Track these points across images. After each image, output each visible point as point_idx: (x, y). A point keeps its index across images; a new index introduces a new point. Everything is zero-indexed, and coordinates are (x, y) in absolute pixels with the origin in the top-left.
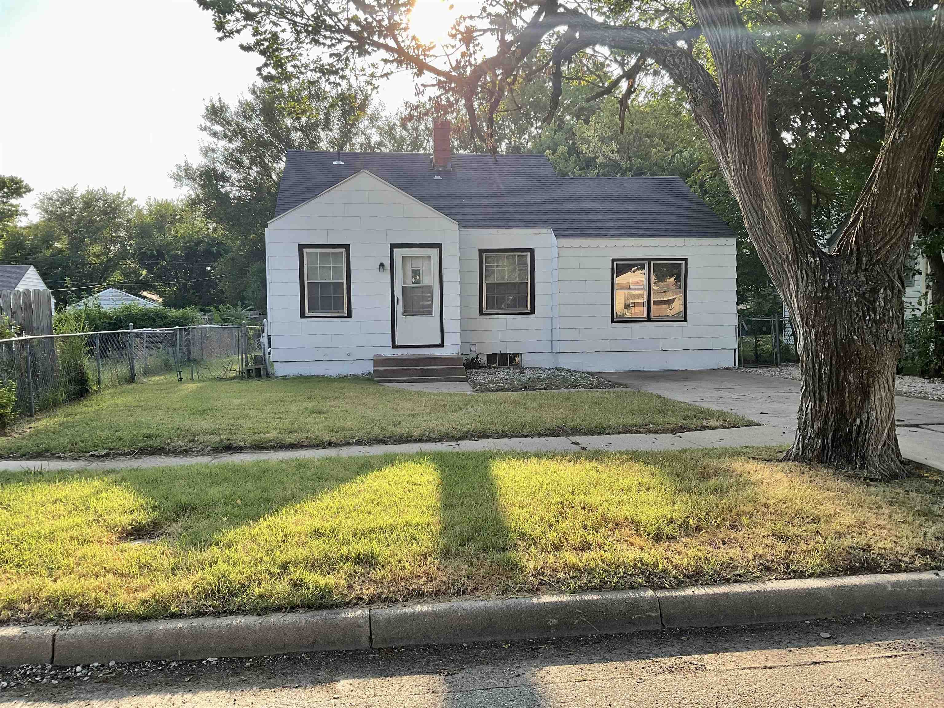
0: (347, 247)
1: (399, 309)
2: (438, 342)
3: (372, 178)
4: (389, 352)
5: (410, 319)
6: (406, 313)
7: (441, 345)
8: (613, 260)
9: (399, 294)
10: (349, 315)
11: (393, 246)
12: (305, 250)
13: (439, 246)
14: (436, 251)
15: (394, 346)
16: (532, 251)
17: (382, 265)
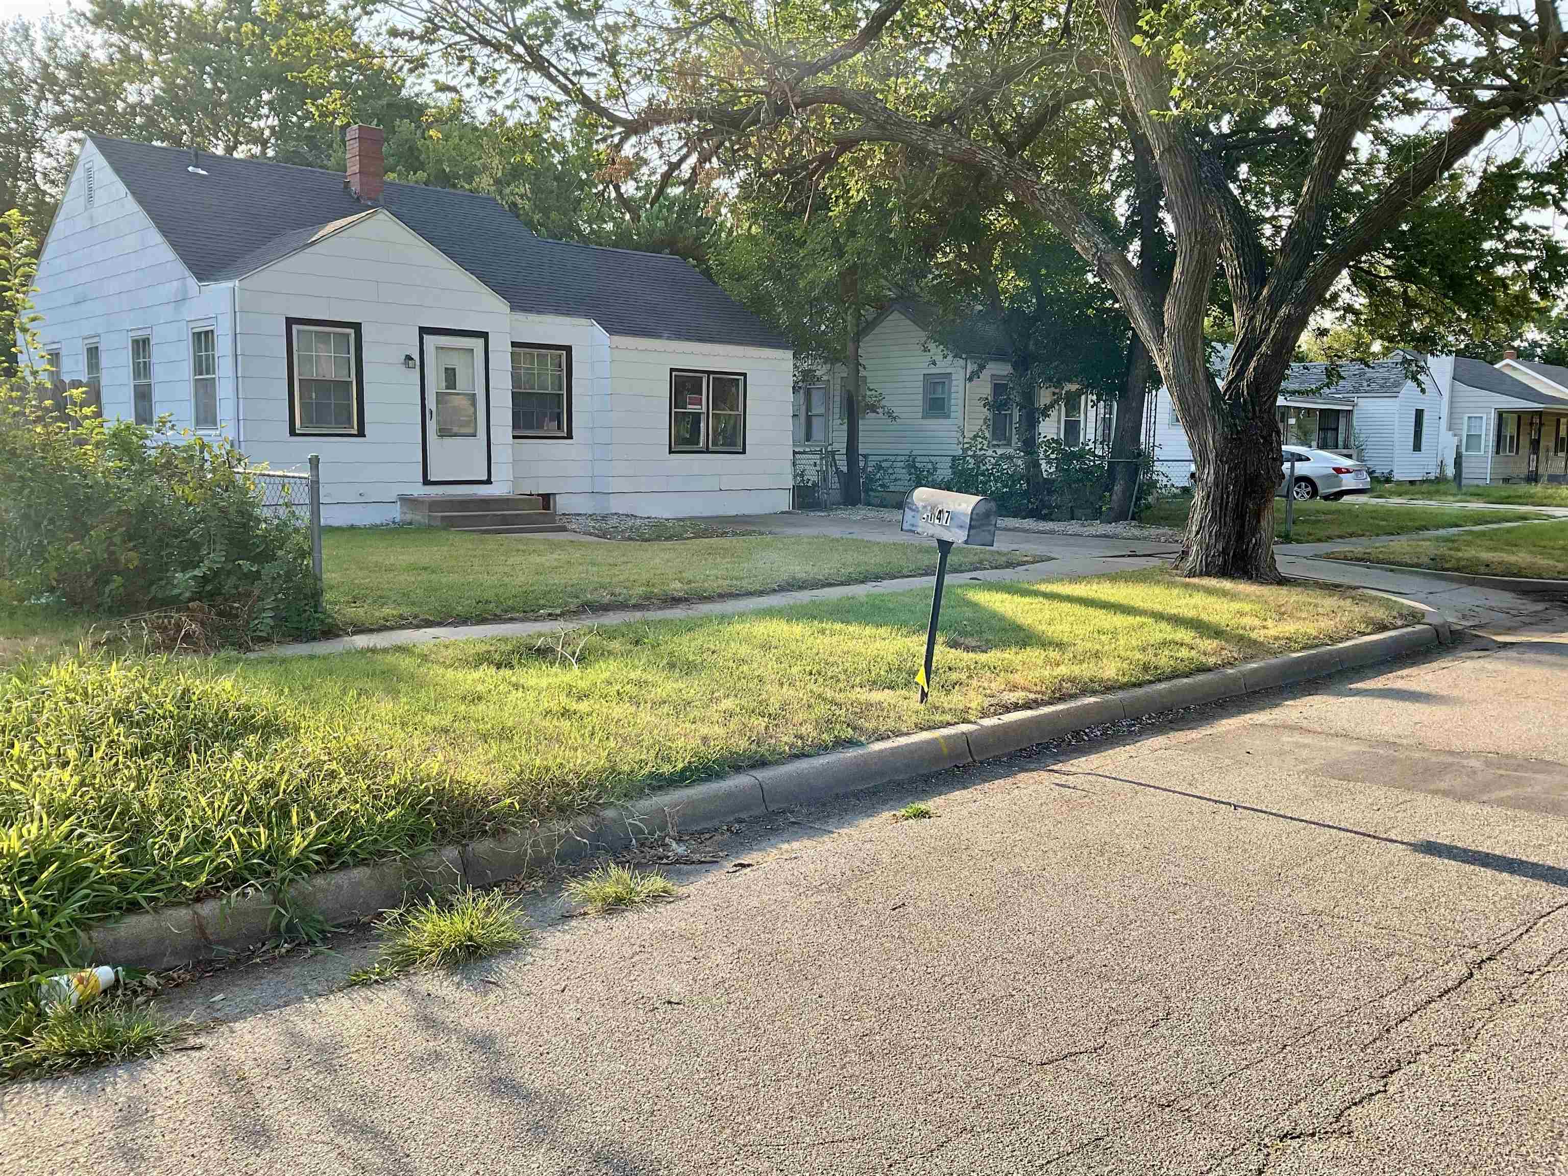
0: (357, 327)
1: (432, 426)
2: (485, 478)
3: (391, 223)
4: (419, 490)
5: (448, 441)
6: (444, 433)
7: (489, 482)
8: (672, 370)
9: (431, 404)
10: (361, 434)
11: (423, 331)
12: (295, 328)
13: (484, 335)
14: (481, 341)
15: (426, 482)
16: (568, 349)
17: (409, 358)
